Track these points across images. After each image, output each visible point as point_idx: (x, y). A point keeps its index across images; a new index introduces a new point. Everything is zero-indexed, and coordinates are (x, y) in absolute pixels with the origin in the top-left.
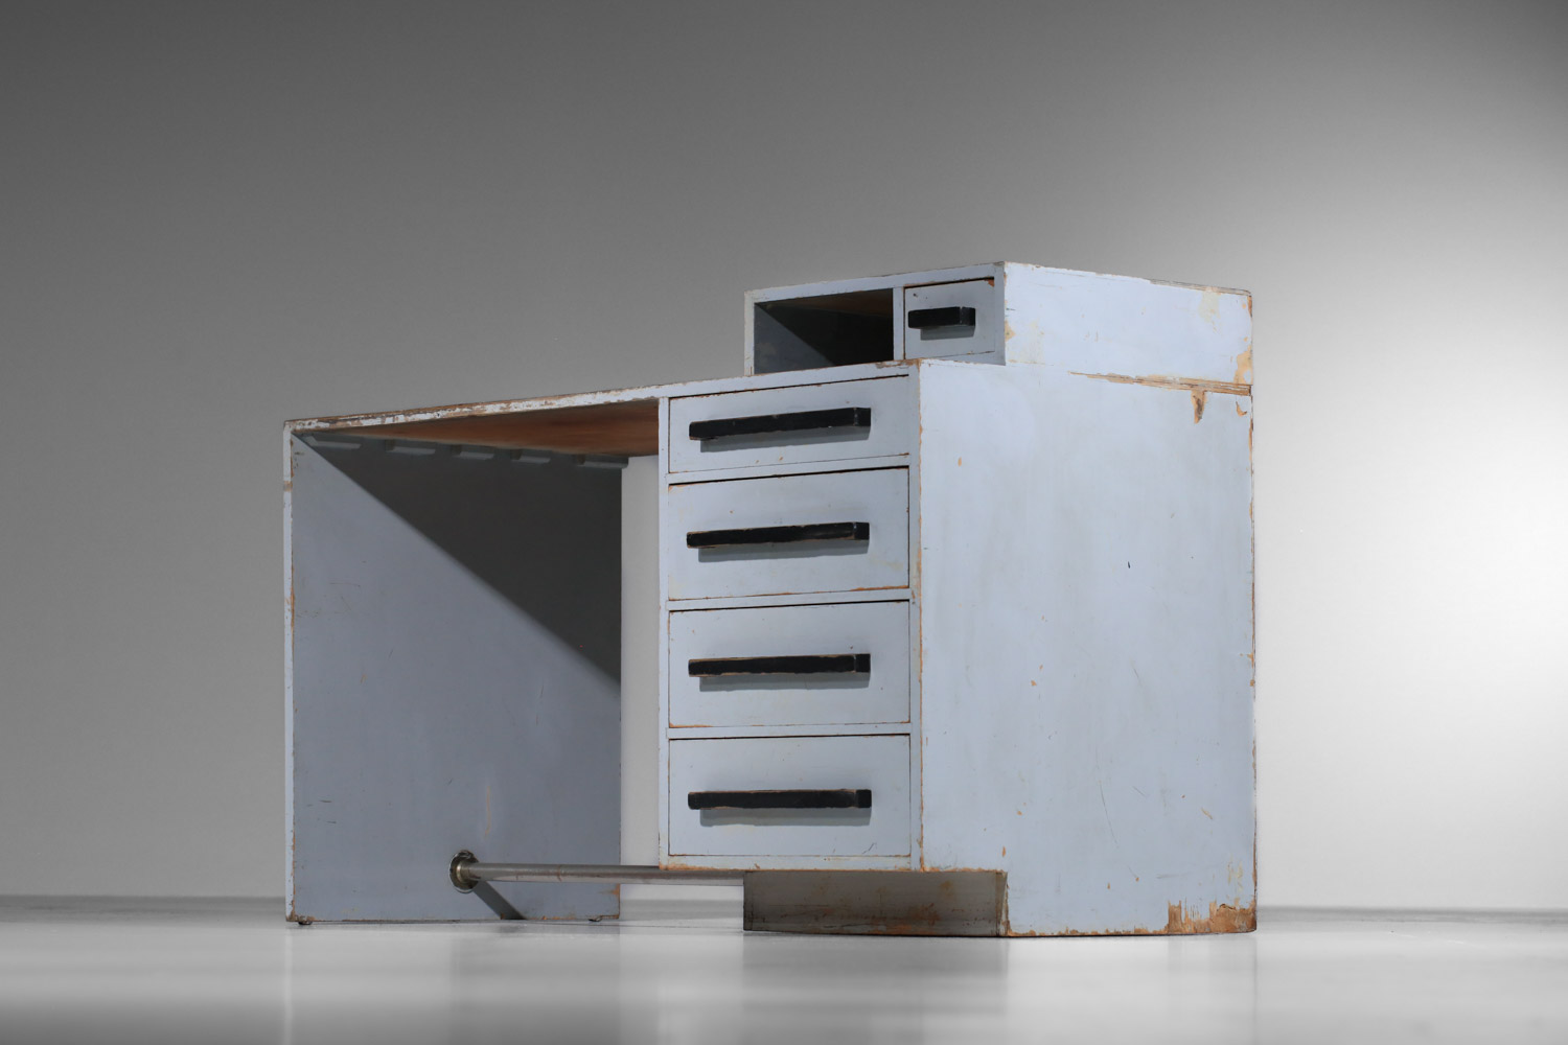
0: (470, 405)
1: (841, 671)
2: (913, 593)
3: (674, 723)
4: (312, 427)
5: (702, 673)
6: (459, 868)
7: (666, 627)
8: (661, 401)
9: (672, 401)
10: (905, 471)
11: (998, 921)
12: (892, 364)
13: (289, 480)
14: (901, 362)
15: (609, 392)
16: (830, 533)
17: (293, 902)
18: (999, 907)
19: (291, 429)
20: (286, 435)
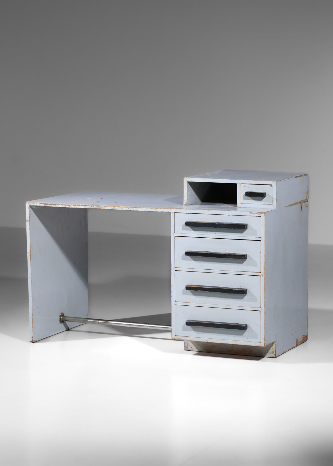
0: (100, 206)
1: (240, 294)
2: (262, 274)
3: (176, 300)
4: (37, 205)
5: (191, 290)
6: (61, 318)
7: (174, 275)
8: (172, 213)
9: (176, 213)
10: (260, 242)
11: (272, 354)
12: (255, 213)
13: (29, 219)
14: (259, 213)
15: (152, 208)
16: (237, 257)
17: (32, 337)
18: (273, 350)
19: (29, 205)
20: (27, 206)
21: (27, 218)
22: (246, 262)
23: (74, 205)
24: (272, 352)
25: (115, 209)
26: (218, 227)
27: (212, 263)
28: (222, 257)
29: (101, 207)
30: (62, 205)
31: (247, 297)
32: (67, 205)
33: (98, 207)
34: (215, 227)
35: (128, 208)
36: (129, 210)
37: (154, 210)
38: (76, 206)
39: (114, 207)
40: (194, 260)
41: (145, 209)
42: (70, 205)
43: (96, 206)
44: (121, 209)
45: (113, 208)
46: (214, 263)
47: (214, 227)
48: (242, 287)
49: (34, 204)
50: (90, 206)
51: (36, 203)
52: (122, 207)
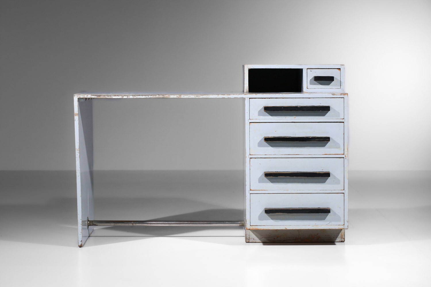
1: (325, 177)
2: (345, 156)
3: (251, 189)
6: (88, 222)
7: (248, 162)
8: (246, 99)
9: (251, 99)
10: (342, 123)
11: (342, 238)
12: (338, 94)
13: (78, 113)
14: (341, 94)
15: (224, 95)
16: (321, 140)
17: (82, 241)
18: (342, 234)
19: (78, 97)
20: (76, 98)
21: (75, 112)
22: (329, 144)
23: (132, 96)
24: (341, 236)
25: (181, 97)
26: (300, 110)
27: (292, 148)
28: (305, 141)
29: (165, 96)
30: (118, 96)
31: (329, 179)
32: (125, 96)
33: (161, 96)
34: (298, 111)
35: (196, 96)
36: (198, 98)
37: (226, 96)
38: (135, 96)
39: (181, 95)
40: (272, 146)
41: (217, 95)
42: (128, 96)
43: (158, 95)
44: (188, 97)
45: (179, 96)
46: (294, 148)
47: (296, 110)
48: (325, 170)
49: (84, 96)
50: (152, 95)
51: (86, 95)
52: (189, 95)
